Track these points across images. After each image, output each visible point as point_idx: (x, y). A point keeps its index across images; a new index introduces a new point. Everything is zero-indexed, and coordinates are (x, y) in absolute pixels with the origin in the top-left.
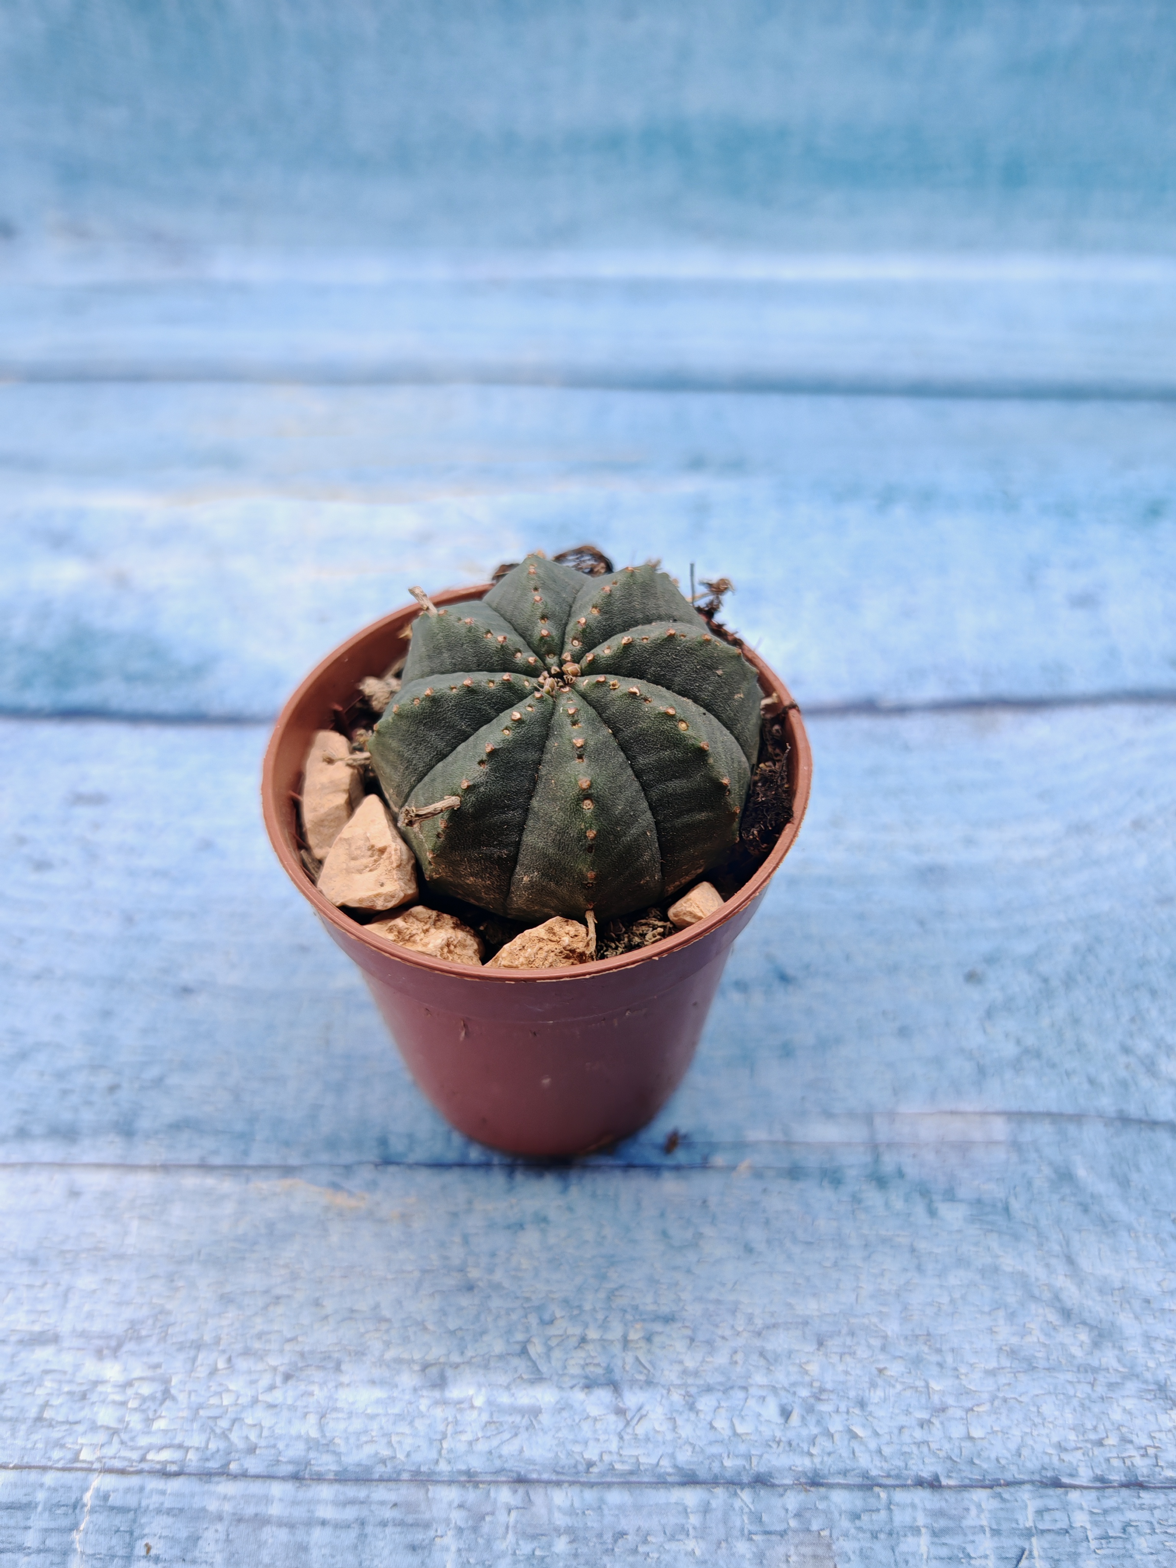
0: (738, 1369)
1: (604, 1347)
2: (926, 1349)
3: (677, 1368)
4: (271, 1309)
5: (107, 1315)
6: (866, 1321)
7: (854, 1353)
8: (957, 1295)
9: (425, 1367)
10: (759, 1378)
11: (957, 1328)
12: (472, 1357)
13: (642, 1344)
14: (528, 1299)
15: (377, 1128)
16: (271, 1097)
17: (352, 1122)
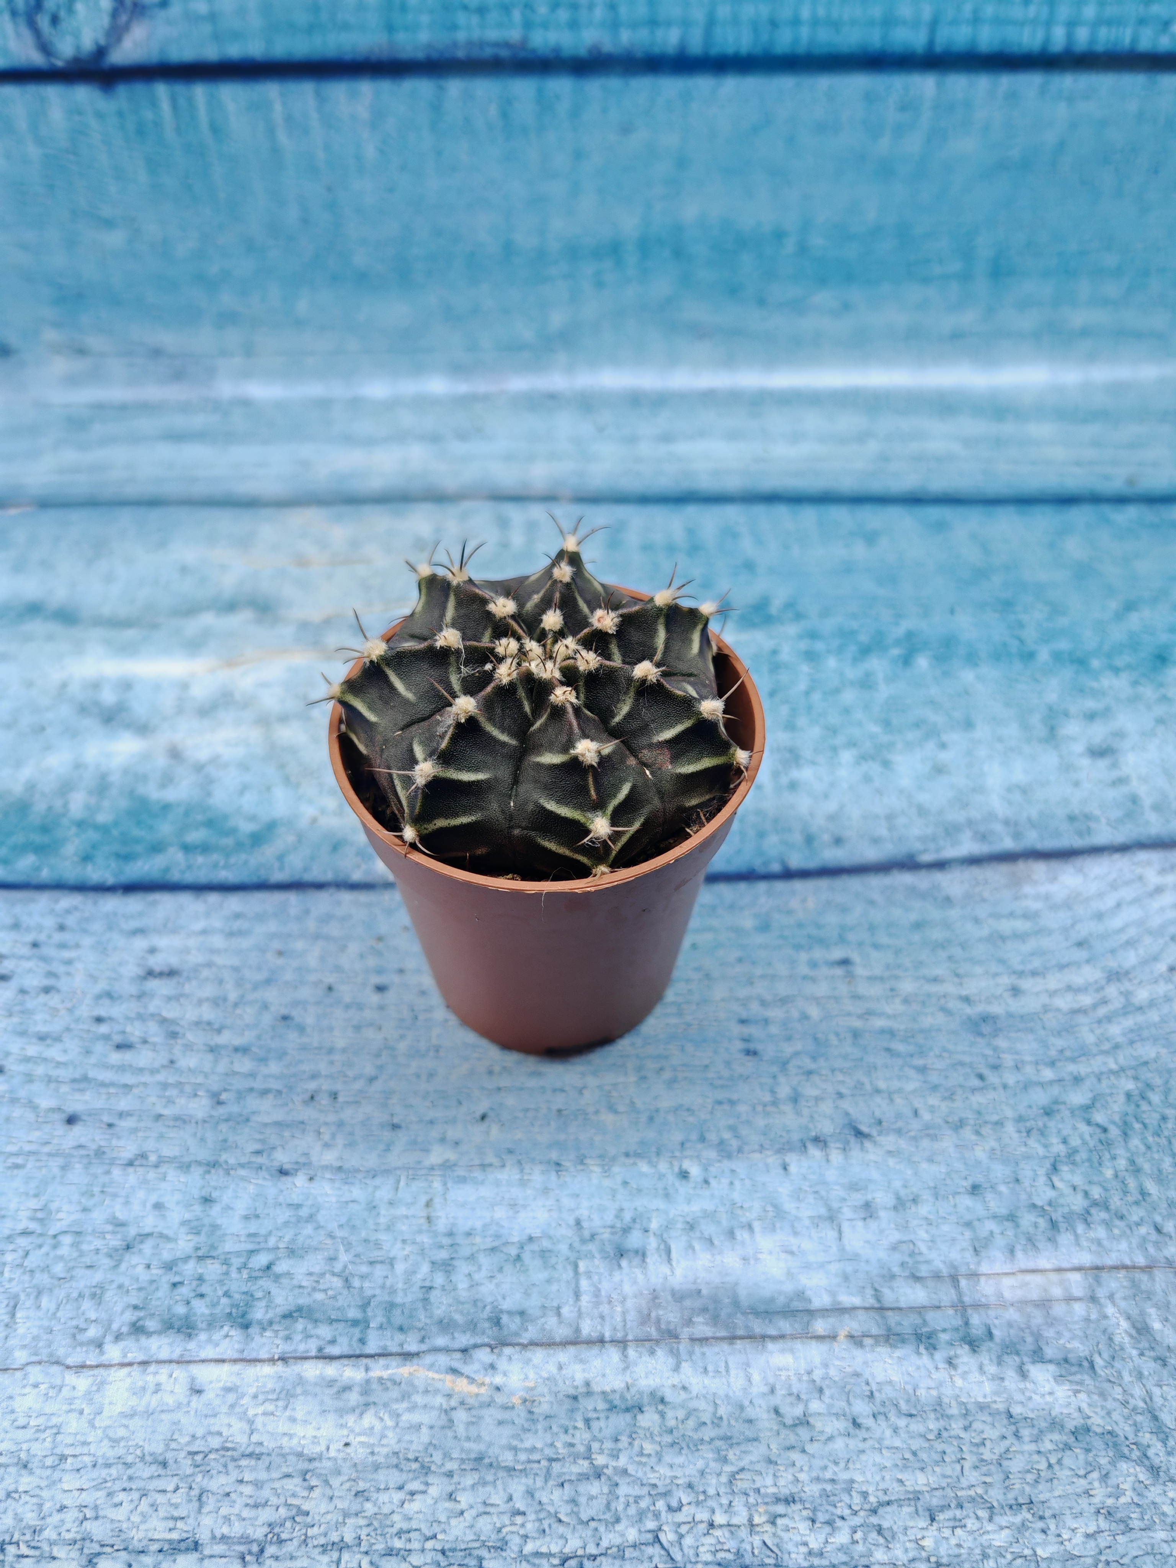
0: (860, 1548)
1: (732, 1533)
2: (1029, 1516)
3: (803, 1549)
4: (406, 1505)
5: (244, 1519)
6: (972, 1493)
7: (965, 1526)
8: (1053, 1461)
9: (564, 1561)
10: (880, 1555)
11: (1057, 1494)
12: (607, 1548)
13: (768, 1527)
14: (655, 1486)
15: (488, 1308)
16: (380, 1281)
17: (463, 1303)
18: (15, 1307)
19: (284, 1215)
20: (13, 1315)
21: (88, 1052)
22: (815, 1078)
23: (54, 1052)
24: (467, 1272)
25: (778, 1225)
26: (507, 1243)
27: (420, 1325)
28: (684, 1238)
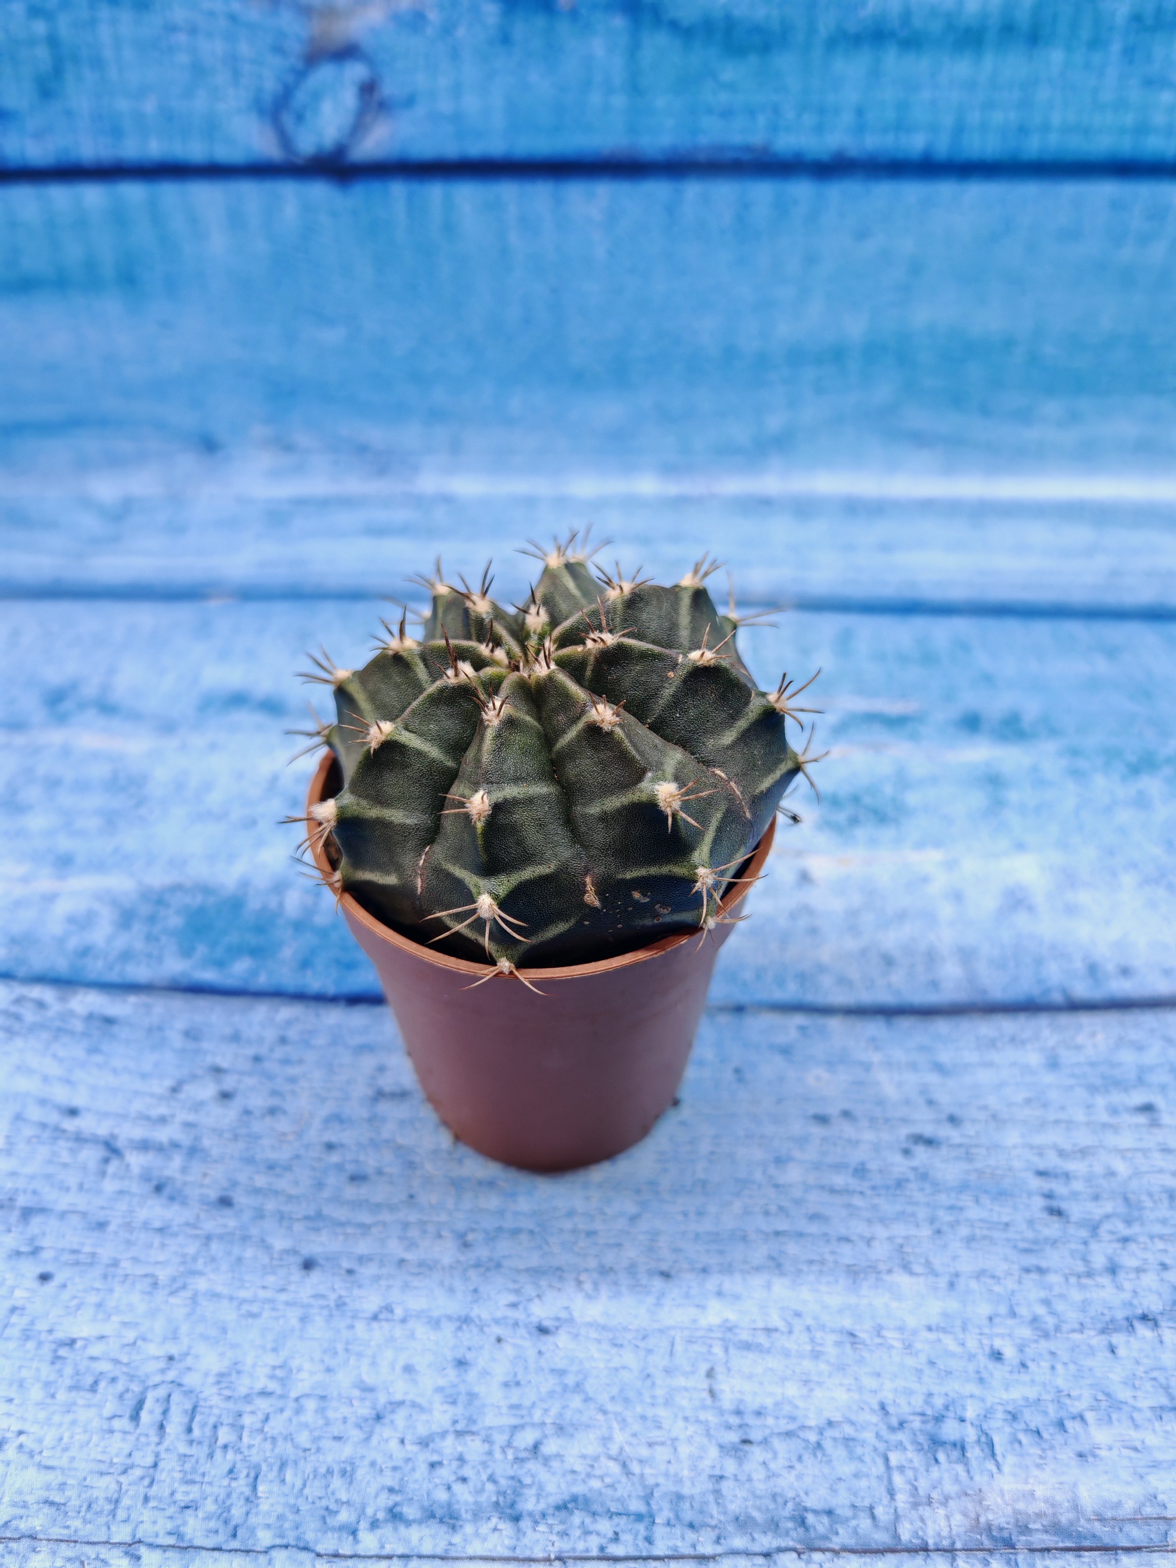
15: (790, 1505)
16: (663, 1467)
17: (760, 1497)
18: (256, 1478)
19: (549, 1383)
20: (254, 1488)
21: (320, 1185)
22: (1133, 1246)
23: (283, 1183)
24: (761, 1459)
25: (1114, 1416)
26: (803, 1427)
27: (713, 1522)
28: (1008, 1430)
